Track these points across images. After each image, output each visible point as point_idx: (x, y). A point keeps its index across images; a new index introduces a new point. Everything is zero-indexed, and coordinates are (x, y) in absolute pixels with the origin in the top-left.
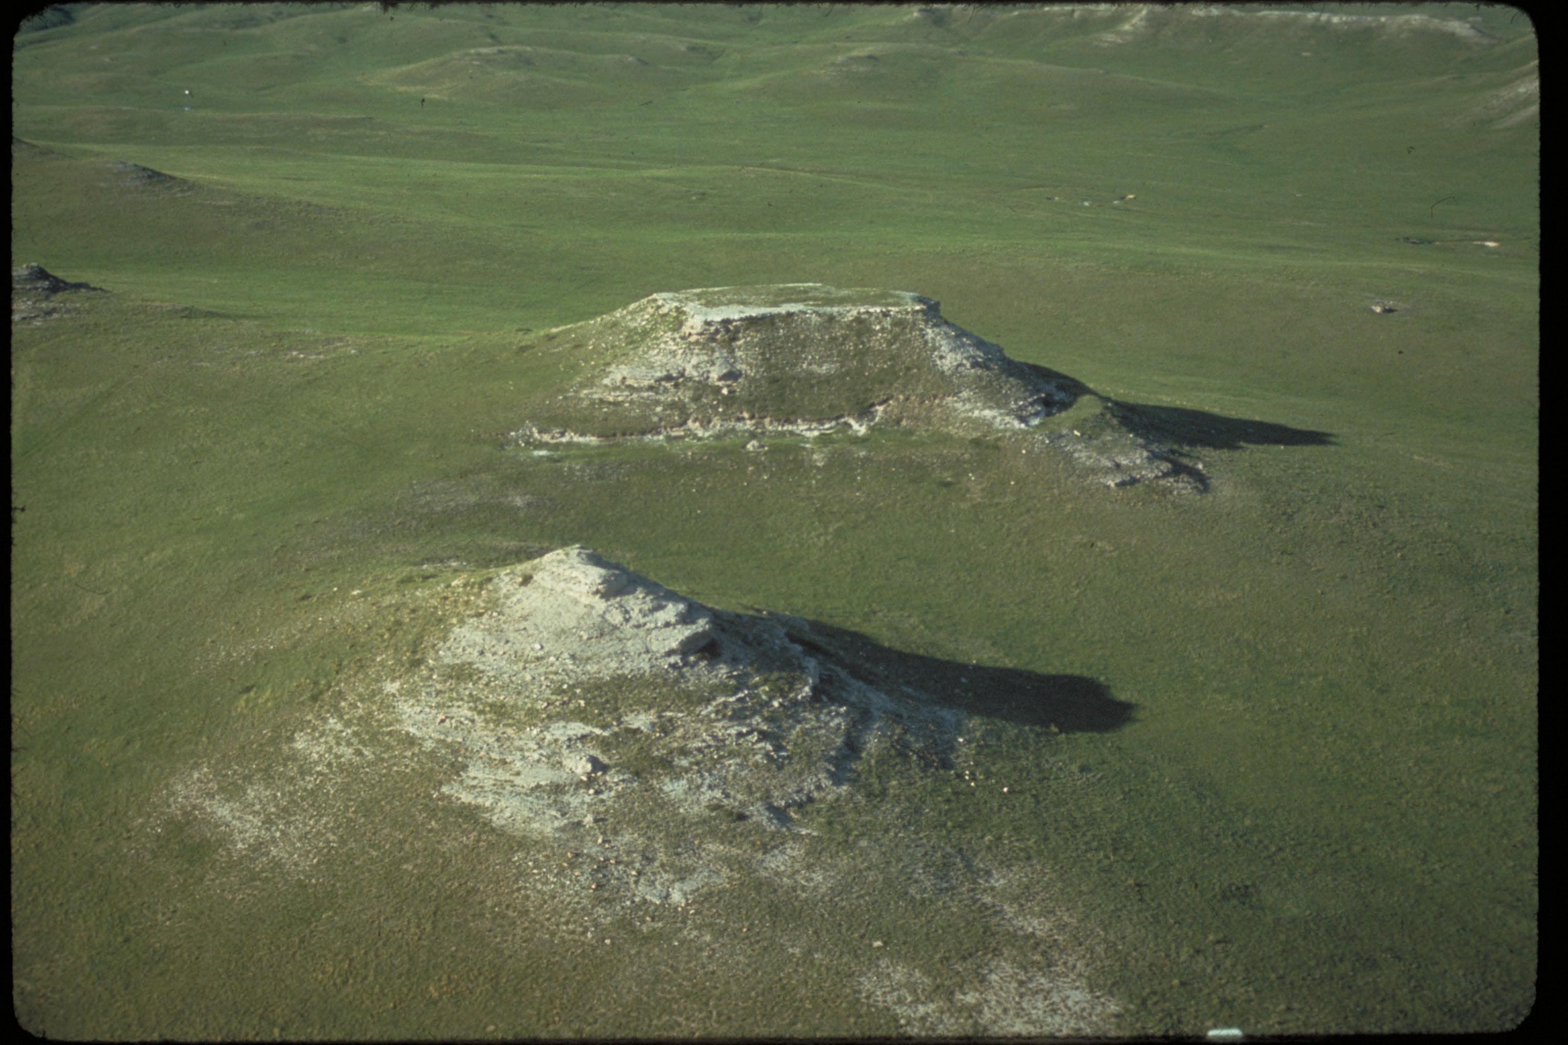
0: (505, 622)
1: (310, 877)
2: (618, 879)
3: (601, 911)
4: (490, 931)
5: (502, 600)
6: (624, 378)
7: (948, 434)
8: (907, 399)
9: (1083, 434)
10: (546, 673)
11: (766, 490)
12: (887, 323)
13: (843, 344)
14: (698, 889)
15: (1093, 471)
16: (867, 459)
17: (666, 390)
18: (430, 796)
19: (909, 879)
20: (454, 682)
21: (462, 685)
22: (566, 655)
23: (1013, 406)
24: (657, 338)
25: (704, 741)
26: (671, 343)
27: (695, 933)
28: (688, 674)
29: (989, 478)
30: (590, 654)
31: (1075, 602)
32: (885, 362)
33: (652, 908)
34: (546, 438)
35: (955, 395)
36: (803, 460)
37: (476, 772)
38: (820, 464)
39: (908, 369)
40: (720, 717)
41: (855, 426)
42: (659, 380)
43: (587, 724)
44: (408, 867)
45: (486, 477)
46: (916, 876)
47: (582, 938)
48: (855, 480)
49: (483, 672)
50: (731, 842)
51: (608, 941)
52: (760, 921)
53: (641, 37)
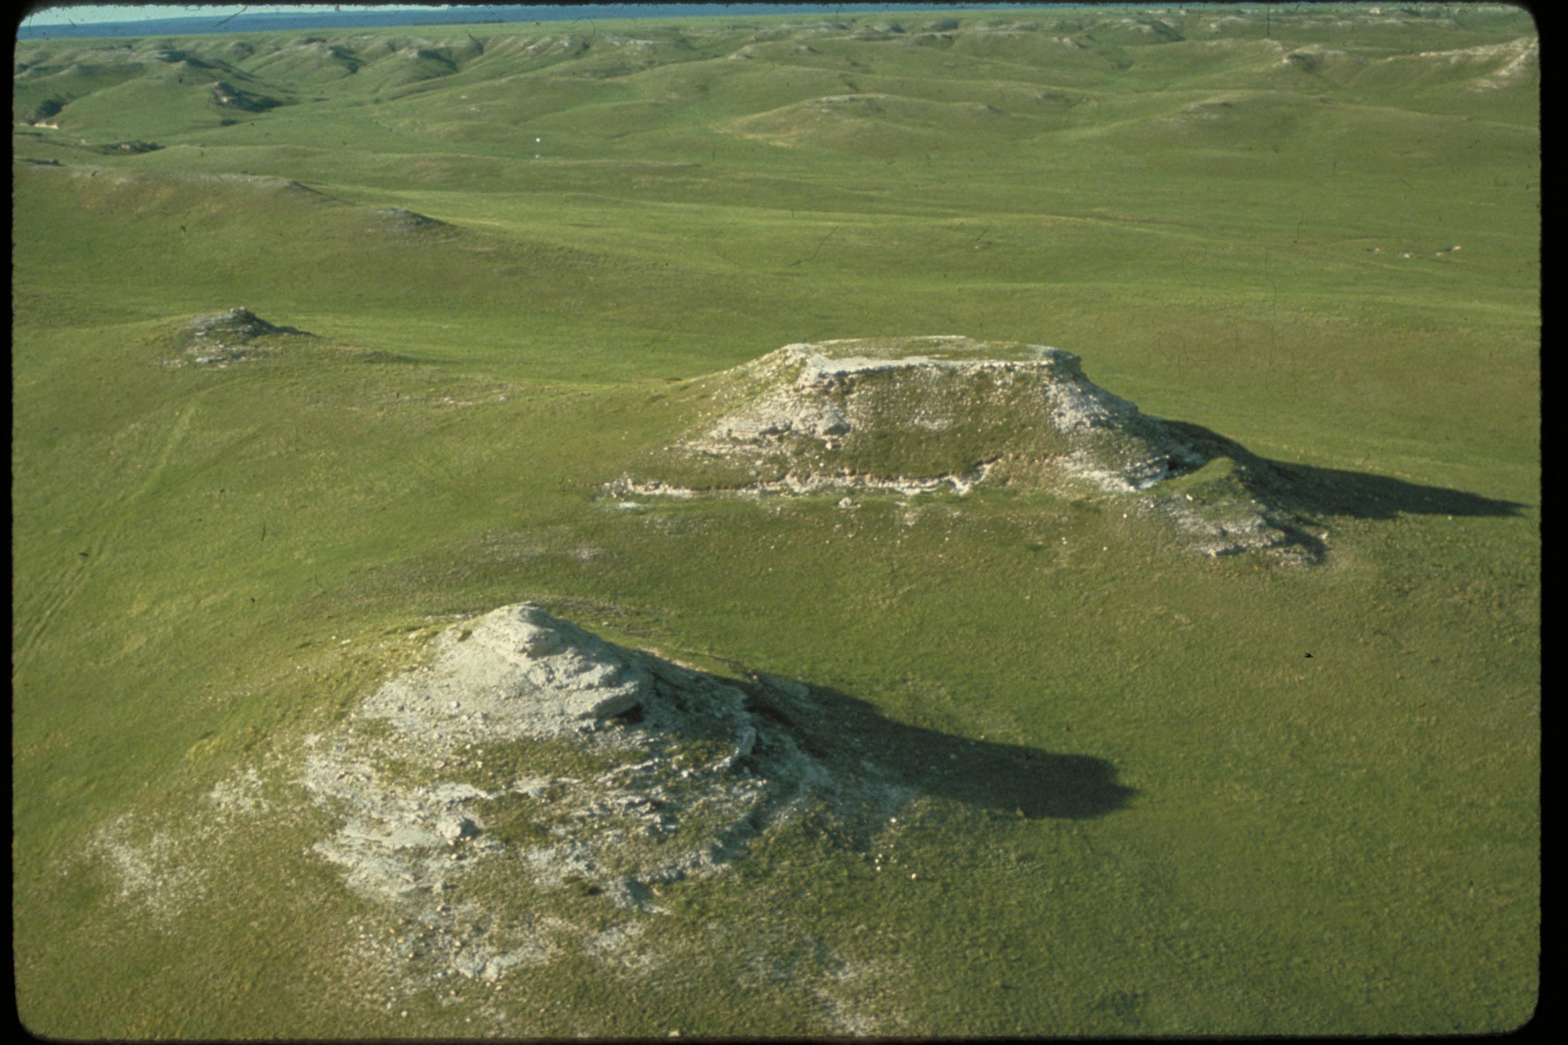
0: (432, 678)
1: (166, 929)
2: (440, 949)
3: (410, 982)
4: (301, 995)
5: (439, 655)
6: (730, 431)
7: (1052, 495)
8: (1017, 458)
9: (1194, 499)
10: (454, 732)
11: (847, 549)
12: (1010, 378)
13: (961, 399)
14: (516, 964)
15: (1196, 538)
16: (961, 520)
17: (770, 443)
18: (300, 853)
19: (743, 966)
20: (366, 737)
21: (374, 741)
22: (479, 715)
23: (1128, 467)
24: (773, 390)
25: (590, 810)
26: (784, 395)
27: (492, 1010)
28: (599, 740)
29: (1082, 543)
30: (503, 714)
31: (1130, 678)
32: (1001, 419)
33: (462, 981)
34: (640, 489)
35: (1068, 454)
36: (894, 520)
37: (353, 832)
38: (910, 524)
39: (1024, 426)
40: (617, 785)
41: (959, 484)
42: (763, 433)
43: (475, 787)
44: (254, 924)
45: (565, 528)
46: (753, 964)
47: (381, 1009)
48: (942, 541)
49: (396, 728)
50: (571, 917)
51: (404, 1014)
52: (563, 1002)
53: (998, 84)
